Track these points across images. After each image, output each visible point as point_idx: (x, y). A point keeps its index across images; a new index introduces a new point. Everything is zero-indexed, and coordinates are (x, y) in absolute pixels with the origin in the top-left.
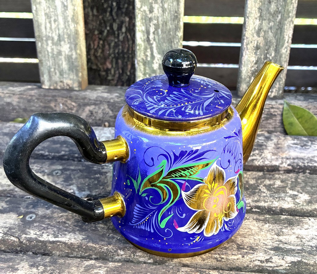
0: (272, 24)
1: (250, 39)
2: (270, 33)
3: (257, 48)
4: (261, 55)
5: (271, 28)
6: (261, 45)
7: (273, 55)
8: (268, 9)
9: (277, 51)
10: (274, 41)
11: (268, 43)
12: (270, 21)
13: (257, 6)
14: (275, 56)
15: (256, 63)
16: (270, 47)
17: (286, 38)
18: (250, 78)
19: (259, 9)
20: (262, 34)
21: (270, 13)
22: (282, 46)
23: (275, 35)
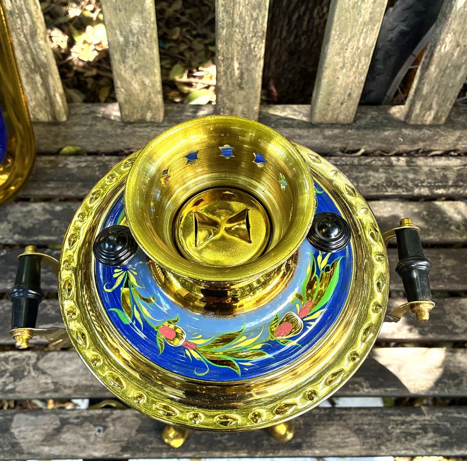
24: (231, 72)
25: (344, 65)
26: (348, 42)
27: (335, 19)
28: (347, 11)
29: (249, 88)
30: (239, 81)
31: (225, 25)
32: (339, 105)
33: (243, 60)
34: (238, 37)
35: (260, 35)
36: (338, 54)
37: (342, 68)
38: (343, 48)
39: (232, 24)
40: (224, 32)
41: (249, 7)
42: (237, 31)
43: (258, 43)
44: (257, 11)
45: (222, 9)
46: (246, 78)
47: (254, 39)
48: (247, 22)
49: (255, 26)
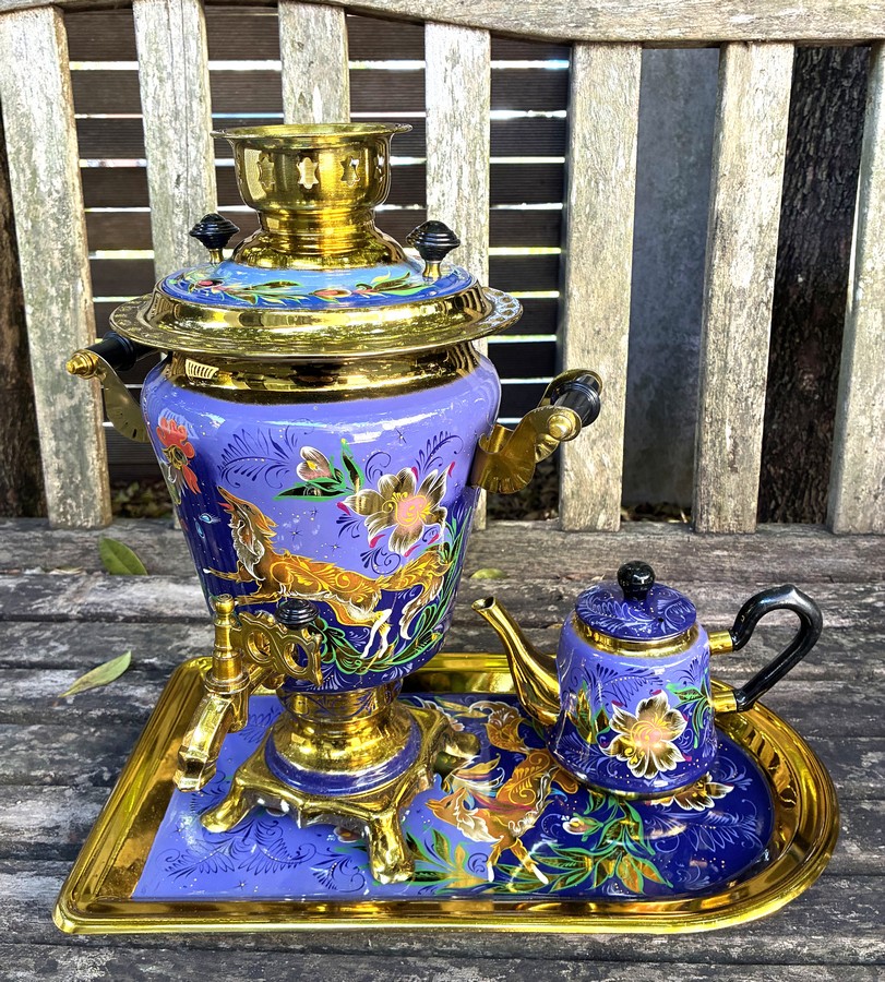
0: (69, 444)
1: (49, 461)
2: (70, 455)
3: (59, 471)
4: (65, 478)
5: (70, 449)
6: (64, 468)
7: (79, 478)
8: (62, 429)
9: (83, 473)
10: (77, 463)
11: (70, 465)
12: (67, 441)
13: (50, 426)
14: (82, 480)
15: (62, 489)
16: (73, 469)
17: (90, 459)
18: (58, 505)
19: (52, 428)
20: (61, 456)
21: (65, 433)
22: (88, 468)
23: (77, 455)
24: (720, 443)
25: (872, 431)
26: (875, 394)
27: (855, 359)
28: (869, 348)
29: (744, 469)
30: (731, 456)
31: (716, 370)
32: (872, 500)
33: (737, 424)
34: (731, 387)
35: (760, 383)
36: (863, 412)
37: (870, 435)
38: (870, 404)
39: (724, 369)
40: (714, 380)
41: (746, 344)
42: (731, 379)
43: (757, 396)
44: (756, 349)
45: (713, 347)
46: (741, 453)
47: (753, 390)
48: (744, 365)
49: (753, 370)
